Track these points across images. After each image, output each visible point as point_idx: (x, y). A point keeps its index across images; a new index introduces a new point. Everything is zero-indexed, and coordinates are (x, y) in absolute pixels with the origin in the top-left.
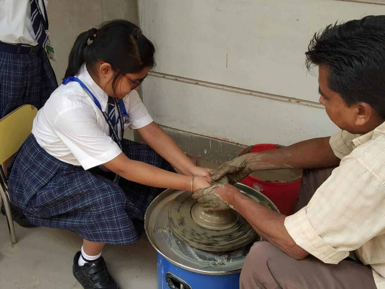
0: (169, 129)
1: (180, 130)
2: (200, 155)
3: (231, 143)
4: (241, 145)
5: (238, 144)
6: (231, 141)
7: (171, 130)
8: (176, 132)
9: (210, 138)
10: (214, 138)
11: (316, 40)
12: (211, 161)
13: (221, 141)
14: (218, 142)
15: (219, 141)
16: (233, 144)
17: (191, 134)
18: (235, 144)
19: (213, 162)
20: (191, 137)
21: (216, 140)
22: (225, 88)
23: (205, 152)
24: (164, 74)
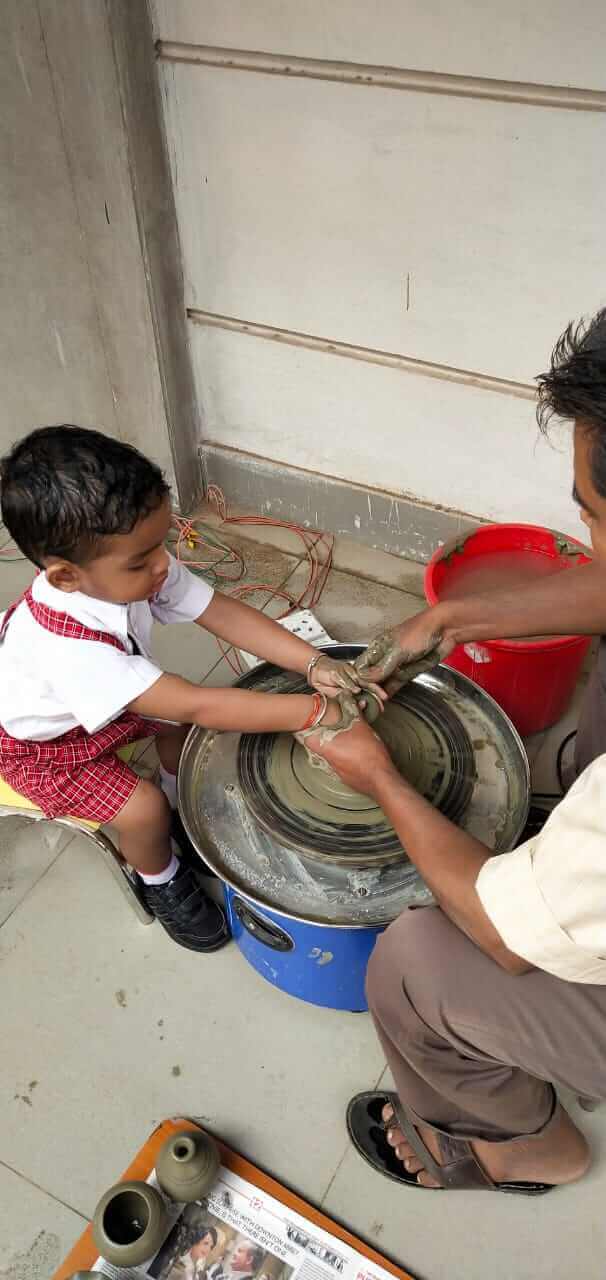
0: (263, 464)
1: (291, 466)
2: (344, 531)
3: (424, 503)
4: (448, 510)
5: (439, 507)
6: (422, 499)
7: (270, 467)
8: (282, 470)
9: (367, 491)
10: (379, 490)
11: (571, 345)
12: (371, 547)
13: (398, 499)
14: (390, 501)
15: (392, 498)
16: (428, 508)
17: (320, 478)
18: (432, 509)
19: (377, 548)
20: (321, 484)
21: (384, 496)
22: (406, 363)
23: (358, 524)
24: (246, 323)
